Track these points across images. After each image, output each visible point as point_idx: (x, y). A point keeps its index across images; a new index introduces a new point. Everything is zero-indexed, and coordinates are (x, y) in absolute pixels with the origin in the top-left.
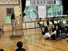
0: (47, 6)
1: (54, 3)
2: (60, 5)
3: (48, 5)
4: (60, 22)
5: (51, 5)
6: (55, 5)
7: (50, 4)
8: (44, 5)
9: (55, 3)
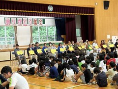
0: (31, 27)
1: (42, 22)
3: (33, 25)
5: (38, 25)
6: (44, 25)
7: (36, 24)
8: (27, 25)
9: (44, 23)
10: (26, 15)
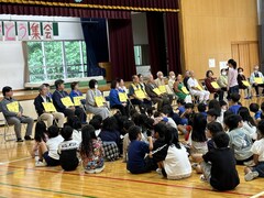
0: (24, 43)
1: (52, 31)
2: (72, 41)
3: (30, 38)
4: (83, 102)
5: (42, 38)
6: (56, 38)
7: (36, 35)
8: (14, 39)
9: (56, 33)
10: (13, 13)
